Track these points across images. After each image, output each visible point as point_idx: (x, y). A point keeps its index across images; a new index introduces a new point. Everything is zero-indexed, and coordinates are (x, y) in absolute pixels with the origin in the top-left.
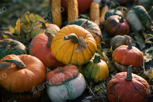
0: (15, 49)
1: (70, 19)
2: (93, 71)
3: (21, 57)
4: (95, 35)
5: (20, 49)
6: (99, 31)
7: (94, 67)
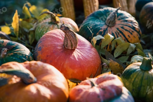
0: (15, 55)
1: (88, 11)
2: (143, 84)
3: (26, 65)
4: (132, 30)
5: (23, 55)
6: (135, 24)
7: (144, 78)
